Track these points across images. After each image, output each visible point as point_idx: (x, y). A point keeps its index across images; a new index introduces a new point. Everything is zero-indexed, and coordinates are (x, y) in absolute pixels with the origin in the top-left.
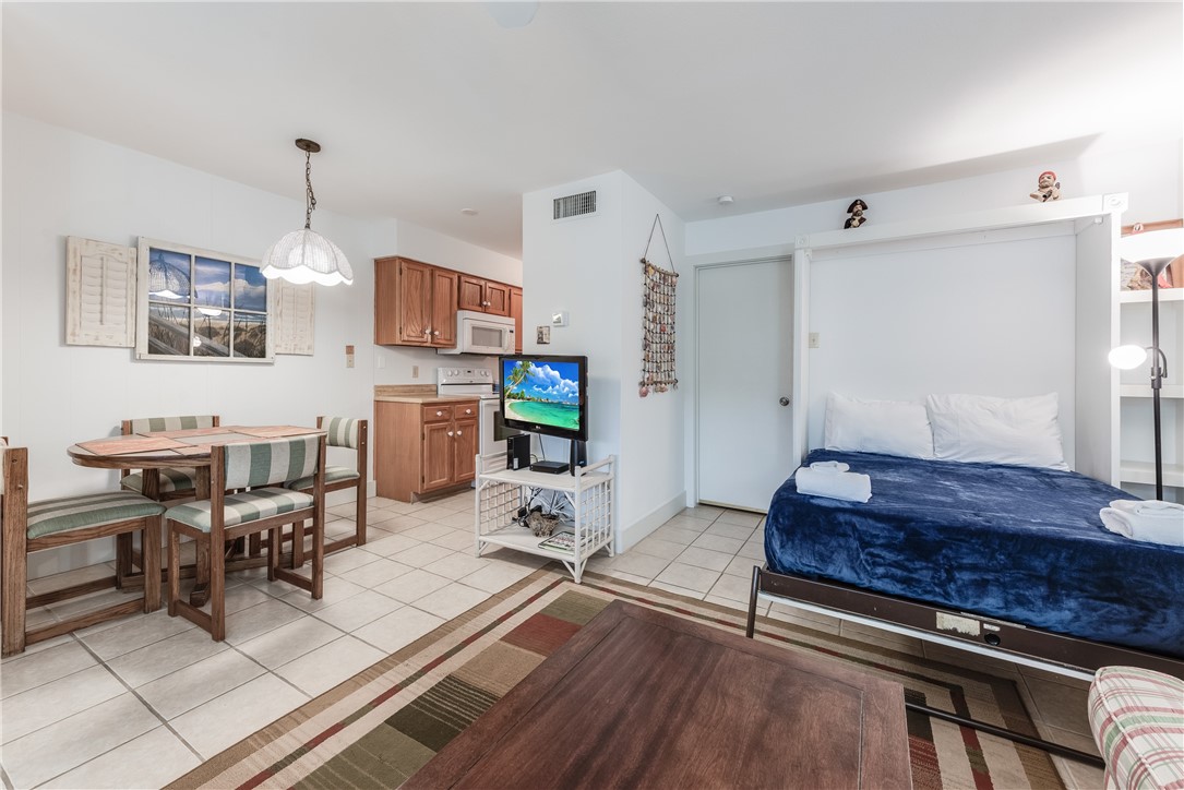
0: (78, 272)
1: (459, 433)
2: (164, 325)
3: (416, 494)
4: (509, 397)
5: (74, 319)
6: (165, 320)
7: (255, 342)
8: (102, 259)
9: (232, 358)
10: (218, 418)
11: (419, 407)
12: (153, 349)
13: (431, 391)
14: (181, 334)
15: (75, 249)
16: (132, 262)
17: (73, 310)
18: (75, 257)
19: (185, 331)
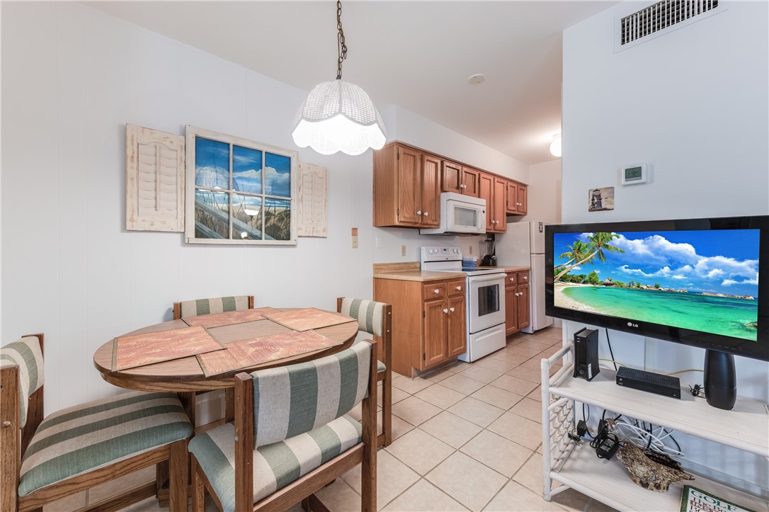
0: (135, 159)
1: (452, 309)
2: (209, 211)
3: (417, 370)
4: (563, 279)
5: (133, 206)
6: (208, 205)
7: (281, 225)
8: (156, 147)
9: (263, 241)
10: (252, 297)
11: (420, 285)
12: (199, 234)
13: (416, 268)
14: (221, 219)
15: (133, 136)
16: (181, 149)
17: (131, 196)
18: (132, 144)
19: (225, 216)
